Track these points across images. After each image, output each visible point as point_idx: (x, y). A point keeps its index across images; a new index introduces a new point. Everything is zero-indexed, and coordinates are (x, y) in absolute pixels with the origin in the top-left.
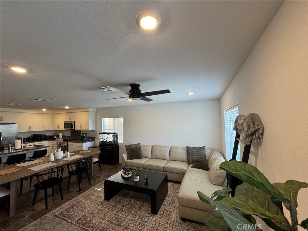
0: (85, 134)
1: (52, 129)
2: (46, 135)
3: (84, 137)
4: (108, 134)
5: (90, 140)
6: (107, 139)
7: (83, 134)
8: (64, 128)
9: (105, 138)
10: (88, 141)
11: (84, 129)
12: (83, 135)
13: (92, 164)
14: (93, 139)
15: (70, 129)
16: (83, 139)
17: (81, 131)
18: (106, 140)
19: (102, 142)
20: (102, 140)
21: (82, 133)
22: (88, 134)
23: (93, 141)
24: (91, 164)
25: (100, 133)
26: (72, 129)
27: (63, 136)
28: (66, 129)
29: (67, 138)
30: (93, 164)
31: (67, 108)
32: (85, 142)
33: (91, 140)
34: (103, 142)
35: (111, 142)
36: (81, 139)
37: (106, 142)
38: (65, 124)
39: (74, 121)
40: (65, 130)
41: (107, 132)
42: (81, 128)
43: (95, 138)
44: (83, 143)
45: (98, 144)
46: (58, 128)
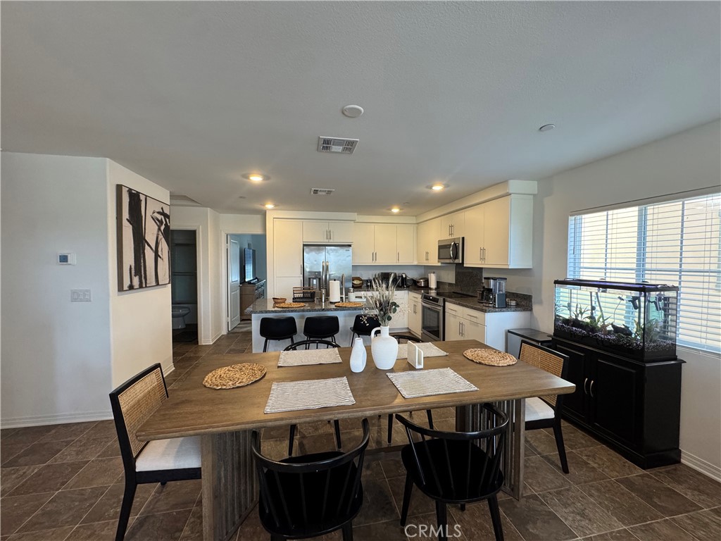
0: (494, 279)
1: (415, 263)
2: (404, 276)
3: (490, 291)
4: (604, 286)
5: (513, 303)
6: (597, 314)
7: (488, 279)
8: (439, 258)
9: (586, 306)
10: (505, 306)
11: (491, 262)
12: (489, 284)
13: (523, 426)
14: (523, 302)
15: (451, 261)
16: (488, 299)
17: (481, 268)
18: (592, 317)
19: (566, 321)
20: (565, 314)
21: (485, 275)
22: (503, 282)
23: (524, 310)
24: (516, 428)
25: (556, 282)
26: (457, 261)
27: (438, 283)
28: (443, 261)
29: (447, 289)
30: (526, 429)
31: (438, 188)
32: (494, 309)
33: (517, 305)
34: (576, 323)
35: (625, 332)
36: (482, 298)
37: (591, 328)
38: (440, 247)
39: (463, 238)
40: (440, 264)
41: (598, 279)
42: (483, 259)
43: (531, 301)
44: (485, 311)
45: (547, 328)
46: (427, 260)
